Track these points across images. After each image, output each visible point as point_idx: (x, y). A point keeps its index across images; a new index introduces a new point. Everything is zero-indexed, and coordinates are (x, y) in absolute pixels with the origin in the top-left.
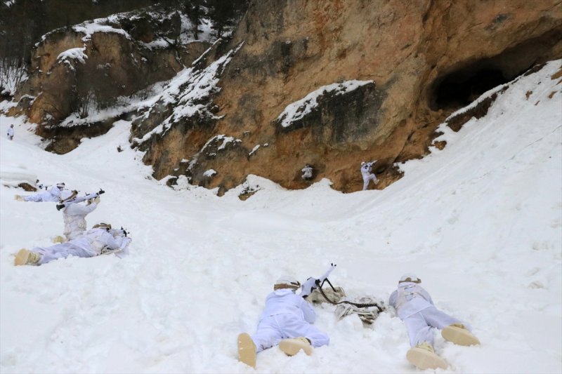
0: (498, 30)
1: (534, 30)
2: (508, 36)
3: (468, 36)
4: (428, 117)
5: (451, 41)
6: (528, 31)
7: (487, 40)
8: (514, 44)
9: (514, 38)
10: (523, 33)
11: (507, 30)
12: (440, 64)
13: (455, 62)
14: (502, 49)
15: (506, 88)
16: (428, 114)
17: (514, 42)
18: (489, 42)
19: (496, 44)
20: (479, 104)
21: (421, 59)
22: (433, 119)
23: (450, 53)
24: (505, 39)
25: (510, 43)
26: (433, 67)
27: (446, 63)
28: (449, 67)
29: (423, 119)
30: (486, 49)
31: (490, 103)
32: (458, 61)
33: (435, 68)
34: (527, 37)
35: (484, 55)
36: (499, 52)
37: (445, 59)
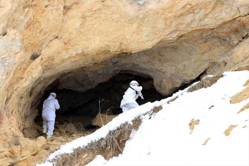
0: (149, 7)
1: (206, 15)
2: (166, 19)
3: (100, 9)
4: (16, 149)
5: (70, 13)
6: (197, 16)
7: (131, 21)
8: (175, 35)
9: (174, 24)
10: (189, 18)
11: (164, 9)
12: (46, 53)
13: (74, 53)
14: (155, 41)
15: (157, 109)
16: (17, 144)
17: (176, 31)
18: (135, 26)
19: (146, 30)
20: (110, 133)
21: (13, 40)
22: (27, 154)
23: (66, 36)
24: (160, 25)
25: (167, 32)
26: (34, 57)
27: (59, 53)
28: (63, 61)
29: (7, 153)
30: (128, 37)
31: (130, 132)
32: (80, 51)
33: (38, 60)
34: (194, 26)
35: (123, 47)
36: (148, 45)
37: (57, 45)
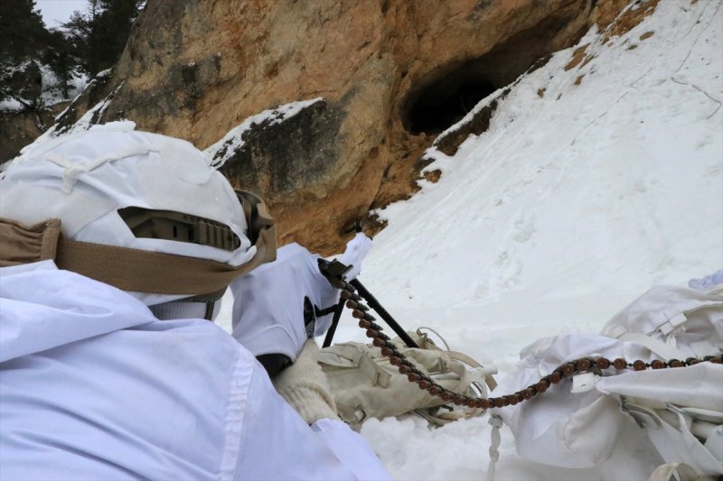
3: (444, 31)
4: (407, 143)
5: (423, 39)
7: (470, 34)
8: (506, 38)
12: (412, 71)
13: (432, 68)
14: (491, 46)
15: (506, 92)
16: (407, 139)
18: (474, 37)
19: (483, 38)
21: (388, 60)
22: (415, 145)
23: (423, 56)
26: (404, 75)
27: (421, 69)
28: (425, 75)
29: (400, 146)
30: (470, 46)
31: (490, 113)
32: (436, 65)
33: (407, 76)
34: (519, 28)
35: (468, 54)
36: (487, 49)
37: (418, 64)
